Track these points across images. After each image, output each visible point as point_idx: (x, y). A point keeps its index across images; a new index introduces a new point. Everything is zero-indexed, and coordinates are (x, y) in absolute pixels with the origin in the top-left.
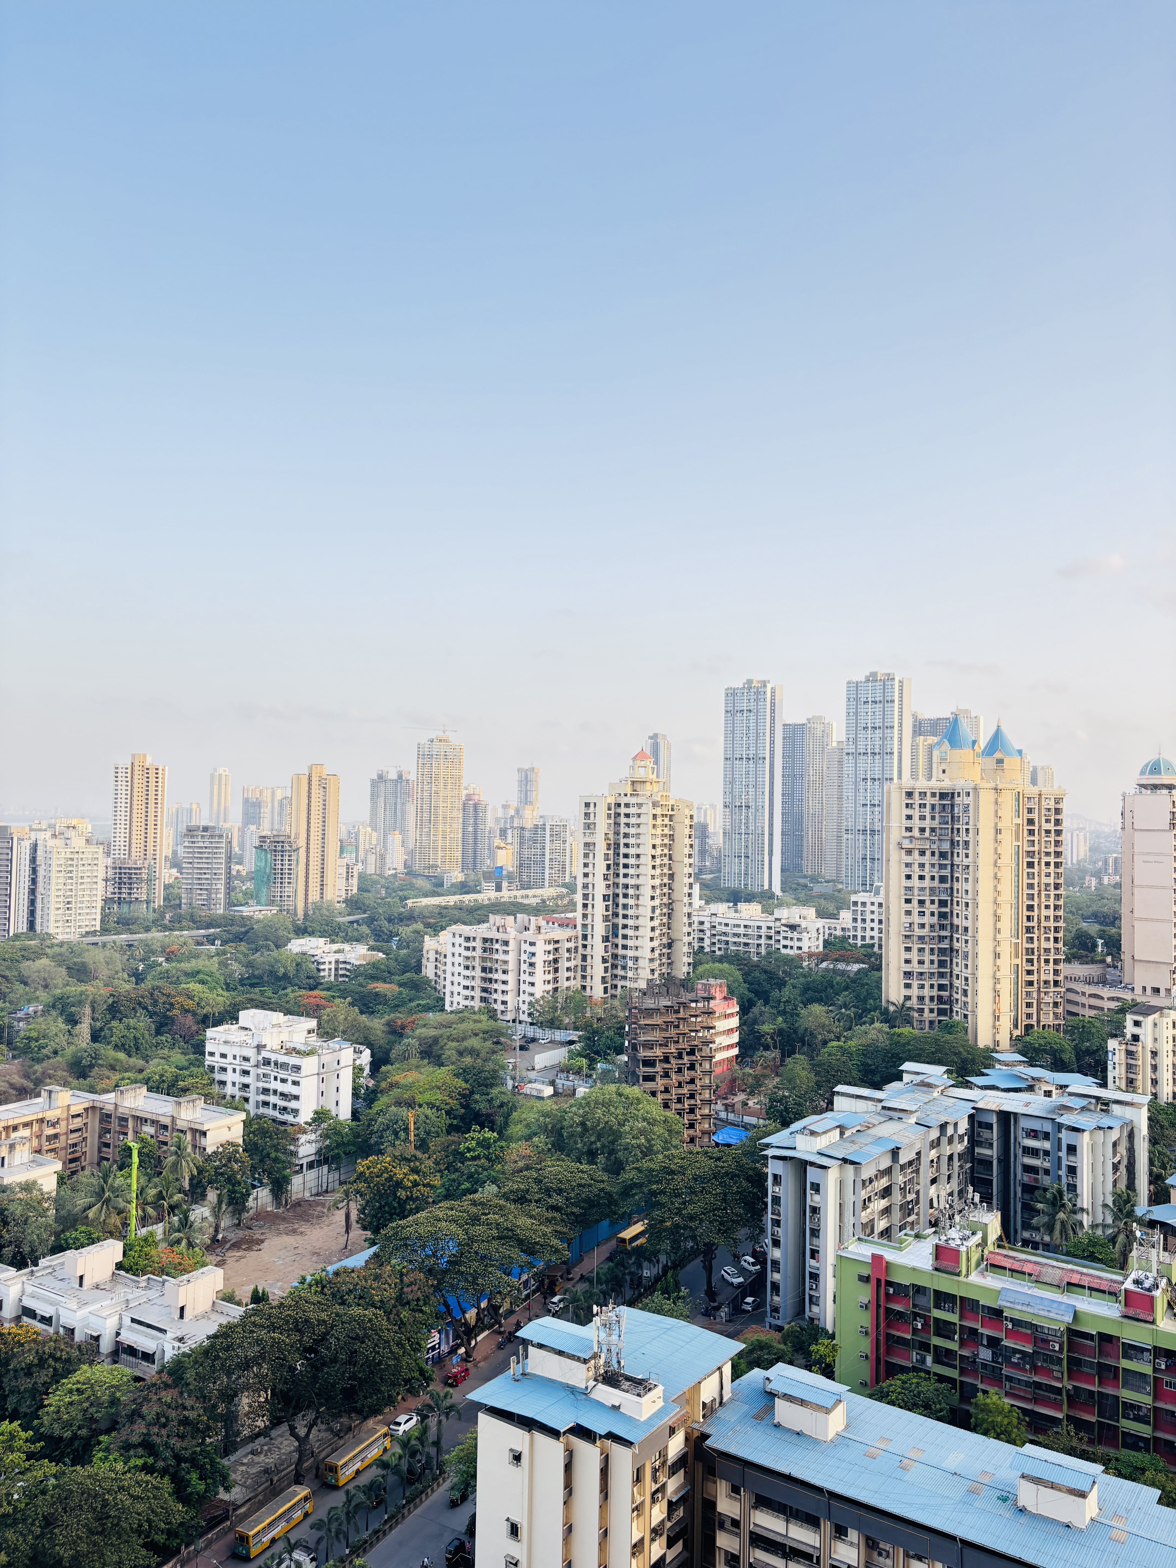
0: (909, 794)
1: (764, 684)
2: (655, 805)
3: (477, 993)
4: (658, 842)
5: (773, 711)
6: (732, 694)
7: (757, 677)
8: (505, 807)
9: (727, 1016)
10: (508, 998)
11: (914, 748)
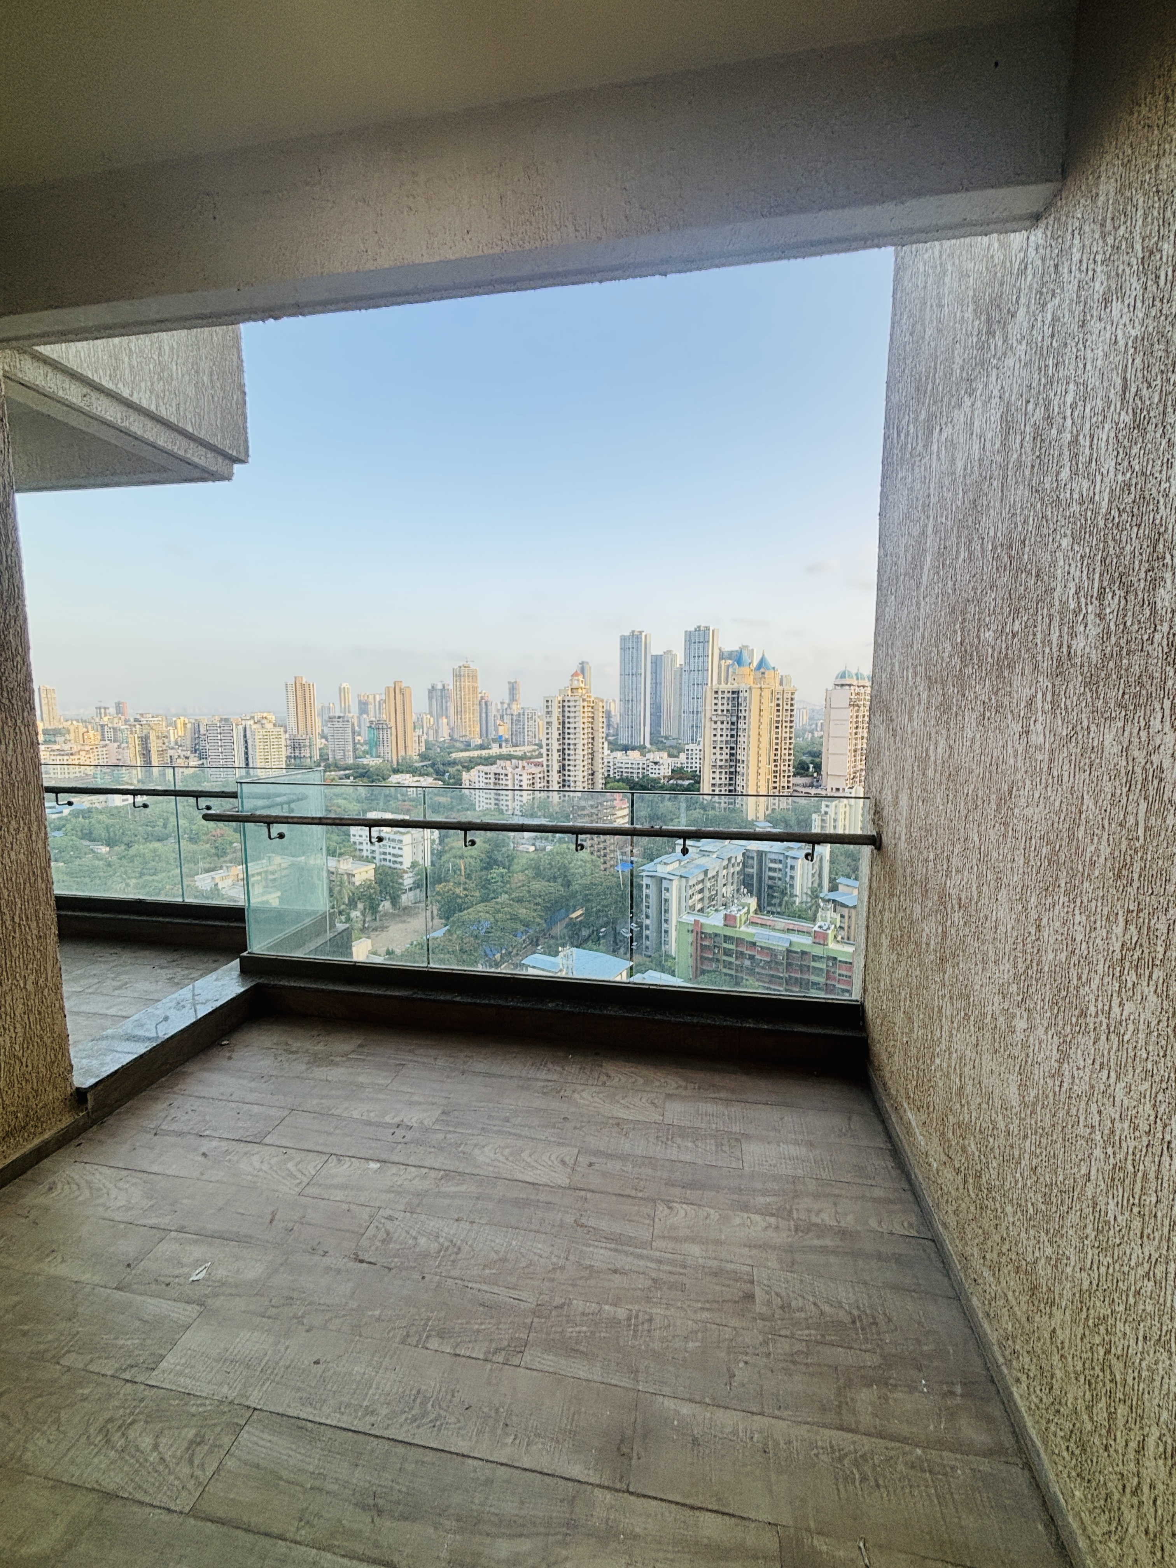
0: (716, 692)
1: (641, 632)
2: (584, 700)
3: (493, 801)
4: (586, 720)
5: (646, 648)
6: (623, 639)
7: (637, 629)
8: (502, 703)
9: (621, 809)
10: (509, 803)
11: (720, 666)
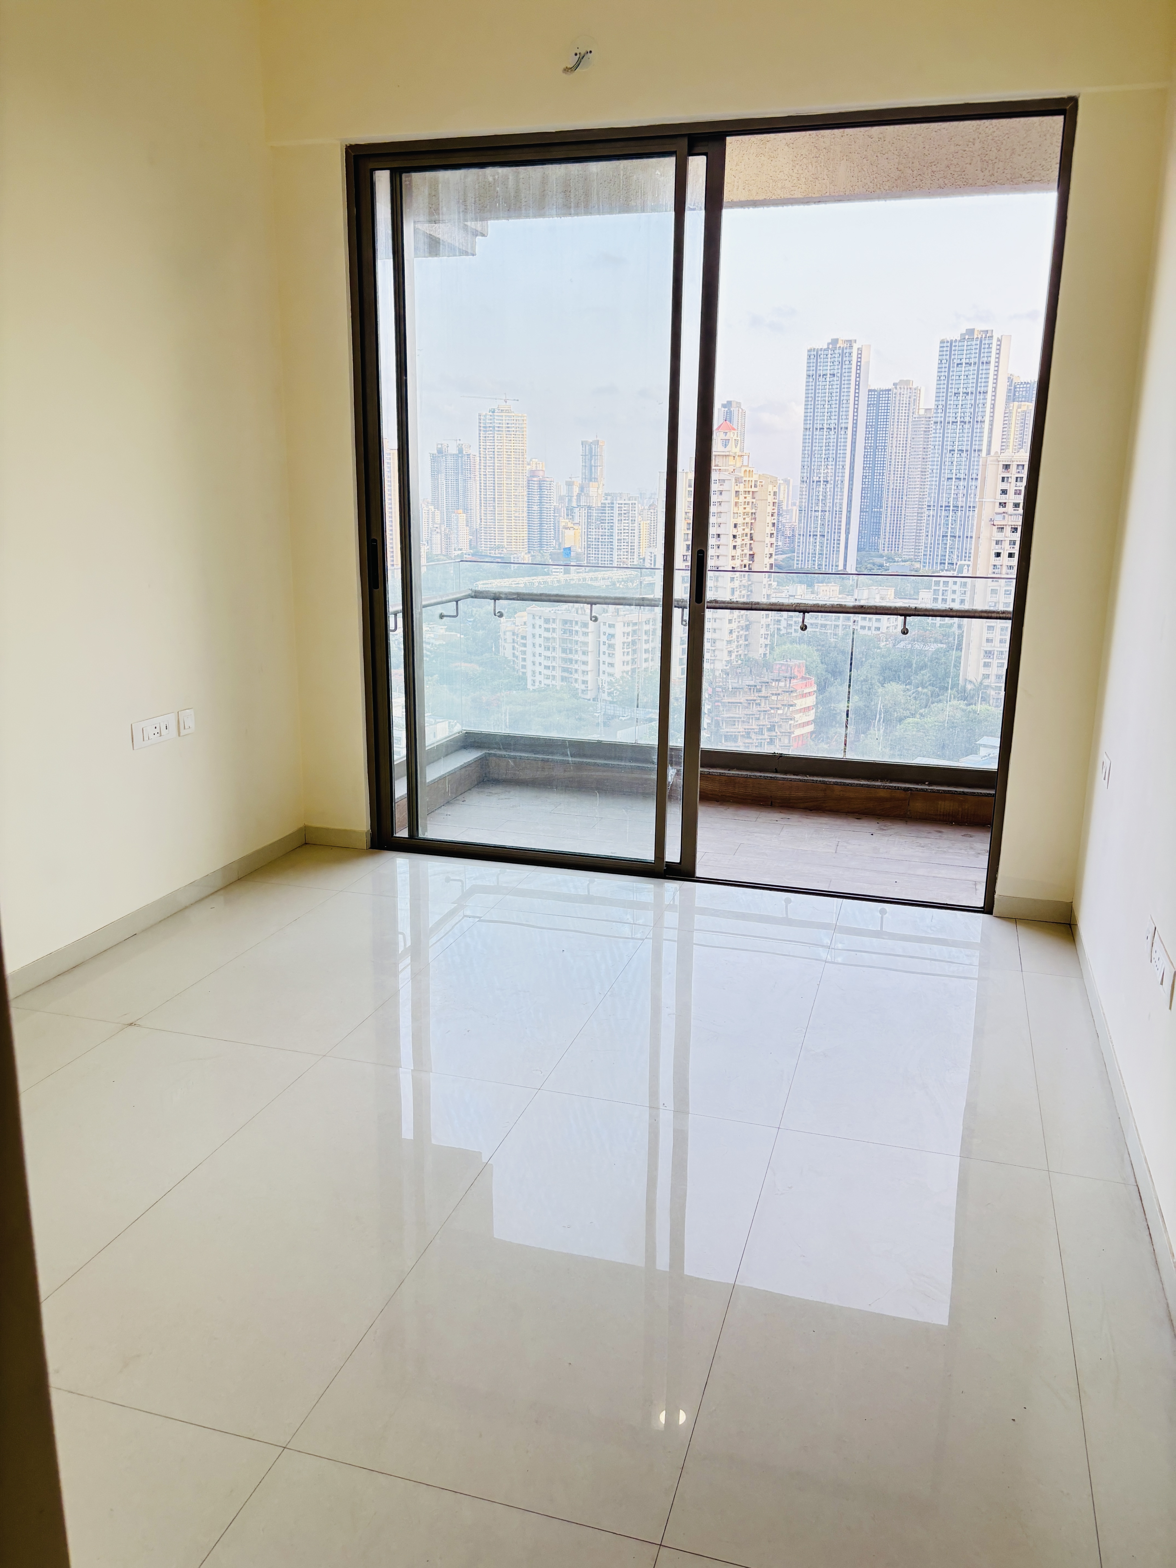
0: (1007, 467)
1: (850, 343)
2: (738, 480)
3: (558, 673)
4: (740, 521)
5: (858, 376)
6: (814, 356)
7: (843, 336)
8: (570, 484)
9: (804, 696)
10: (589, 678)
11: (1007, 415)
